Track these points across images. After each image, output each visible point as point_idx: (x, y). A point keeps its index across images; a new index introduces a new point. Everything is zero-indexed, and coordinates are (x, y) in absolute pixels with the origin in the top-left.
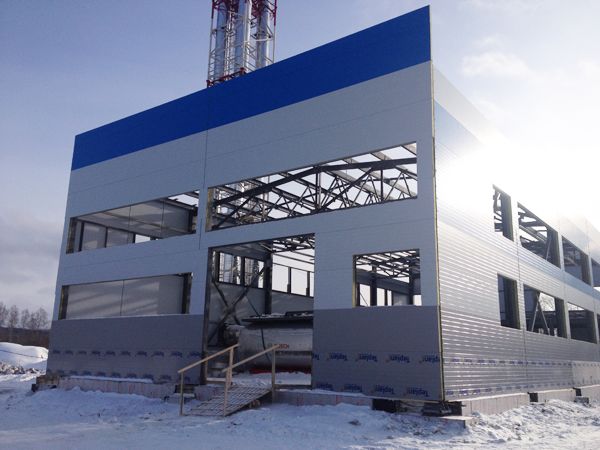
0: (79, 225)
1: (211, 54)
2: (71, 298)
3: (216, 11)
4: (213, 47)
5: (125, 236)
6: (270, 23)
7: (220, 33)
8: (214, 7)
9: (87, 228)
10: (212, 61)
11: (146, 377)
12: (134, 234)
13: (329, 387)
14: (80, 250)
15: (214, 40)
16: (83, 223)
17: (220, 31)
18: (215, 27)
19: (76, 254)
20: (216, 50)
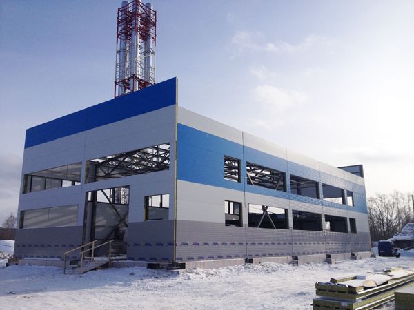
0: (29, 178)
1: (117, 66)
2: (25, 217)
3: (119, 39)
4: (118, 61)
5: (57, 181)
6: (152, 45)
7: (122, 53)
8: (118, 37)
9: (34, 179)
10: (118, 69)
11: (59, 257)
12: (62, 180)
13: (133, 259)
14: (30, 191)
15: (118, 56)
16: (32, 176)
17: (122, 52)
18: (119, 49)
19: (28, 194)
20: (120, 63)
